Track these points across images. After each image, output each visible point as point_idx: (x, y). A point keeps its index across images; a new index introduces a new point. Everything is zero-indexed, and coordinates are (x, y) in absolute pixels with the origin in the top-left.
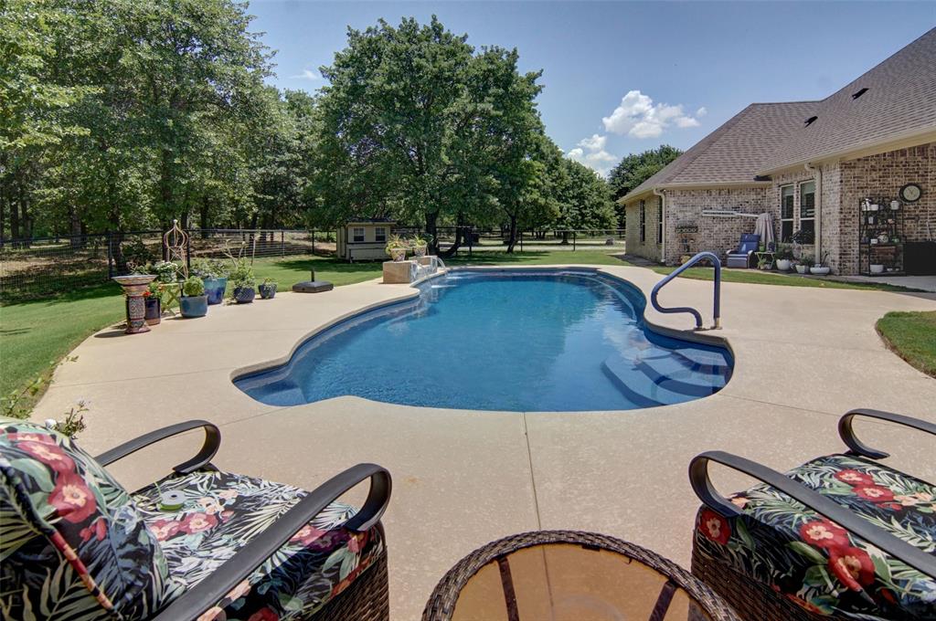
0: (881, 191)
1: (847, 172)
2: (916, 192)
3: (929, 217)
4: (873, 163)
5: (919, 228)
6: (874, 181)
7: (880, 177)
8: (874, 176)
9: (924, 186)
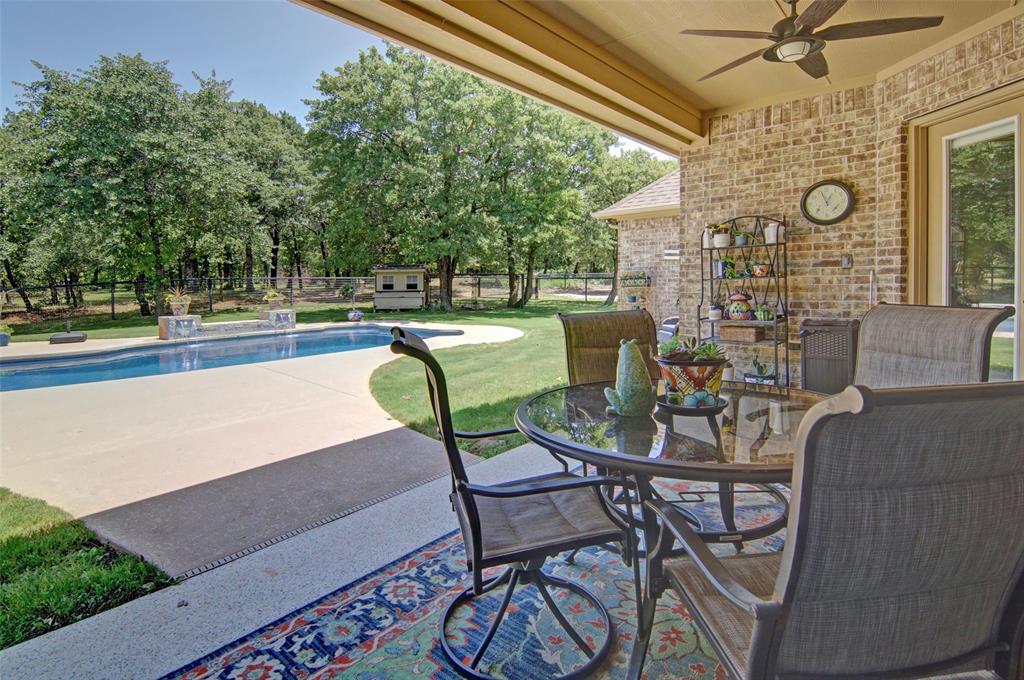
0: (760, 203)
1: (693, 169)
2: (839, 199)
3: (877, 258)
4: (744, 144)
5: (853, 287)
6: (746, 181)
7: (759, 172)
8: (747, 172)
9: (863, 183)
